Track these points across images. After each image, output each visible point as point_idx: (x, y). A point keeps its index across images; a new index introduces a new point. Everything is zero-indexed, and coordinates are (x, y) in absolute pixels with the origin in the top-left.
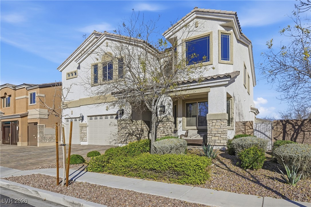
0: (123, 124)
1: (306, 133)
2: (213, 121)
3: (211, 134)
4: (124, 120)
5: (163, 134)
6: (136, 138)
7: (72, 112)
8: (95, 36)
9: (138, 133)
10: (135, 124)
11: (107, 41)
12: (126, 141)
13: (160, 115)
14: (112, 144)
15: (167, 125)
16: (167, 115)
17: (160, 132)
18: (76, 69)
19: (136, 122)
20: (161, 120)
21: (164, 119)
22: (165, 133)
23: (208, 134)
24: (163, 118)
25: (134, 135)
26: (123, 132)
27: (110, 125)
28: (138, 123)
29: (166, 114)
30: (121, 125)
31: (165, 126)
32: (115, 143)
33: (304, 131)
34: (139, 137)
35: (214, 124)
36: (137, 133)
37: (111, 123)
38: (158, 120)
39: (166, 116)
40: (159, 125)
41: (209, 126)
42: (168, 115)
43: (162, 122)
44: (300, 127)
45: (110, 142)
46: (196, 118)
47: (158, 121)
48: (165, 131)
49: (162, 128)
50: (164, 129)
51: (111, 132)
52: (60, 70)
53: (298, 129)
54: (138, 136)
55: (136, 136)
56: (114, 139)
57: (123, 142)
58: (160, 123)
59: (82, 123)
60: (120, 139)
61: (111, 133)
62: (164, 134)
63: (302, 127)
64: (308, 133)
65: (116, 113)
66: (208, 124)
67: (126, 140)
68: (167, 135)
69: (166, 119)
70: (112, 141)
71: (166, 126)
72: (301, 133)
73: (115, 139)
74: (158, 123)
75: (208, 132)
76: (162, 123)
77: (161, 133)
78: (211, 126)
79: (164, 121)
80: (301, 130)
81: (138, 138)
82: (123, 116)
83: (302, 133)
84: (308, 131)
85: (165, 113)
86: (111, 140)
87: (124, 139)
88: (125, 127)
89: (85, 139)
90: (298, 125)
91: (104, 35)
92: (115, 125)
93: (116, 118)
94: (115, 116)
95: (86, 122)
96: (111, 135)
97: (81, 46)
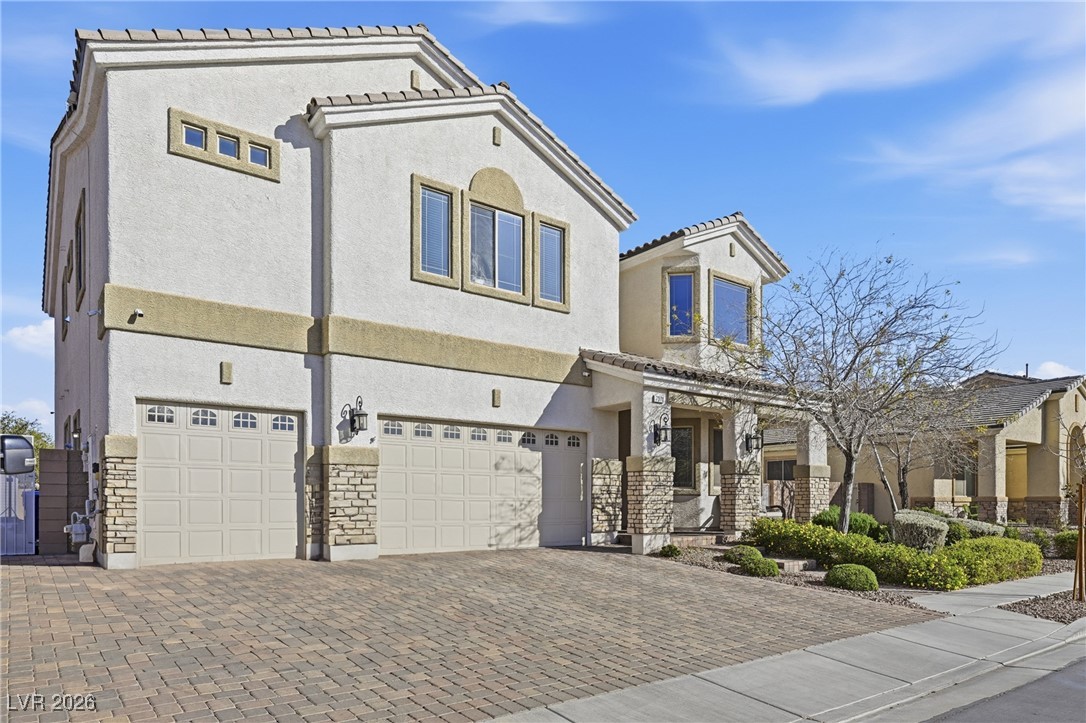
0: (658, 473)
2: (816, 480)
3: (814, 506)
4: (662, 460)
5: (748, 505)
6: (604, 518)
8: (417, 50)
9: (609, 501)
10: (604, 472)
11: (495, 122)
12: (666, 525)
13: (743, 456)
14: (508, 544)
15: (753, 482)
17: (743, 500)
19: (607, 464)
20: (745, 470)
21: (751, 467)
22: (751, 501)
23: (811, 506)
24: (749, 465)
25: (599, 506)
26: (660, 497)
27: (497, 467)
28: (612, 468)
30: (652, 476)
32: (521, 540)
34: (611, 513)
35: (817, 485)
36: (607, 503)
37: (503, 459)
38: (739, 469)
39: (753, 461)
40: (742, 481)
42: (755, 459)
43: (746, 475)
47: (741, 471)
48: (752, 497)
50: (749, 493)
51: (501, 495)
54: (610, 509)
55: (603, 510)
56: (515, 523)
58: (743, 477)
59: (348, 445)
61: (501, 498)
62: (751, 506)
66: (811, 486)
67: (668, 523)
68: (755, 506)
69: (754, 468)
70: (509, 531)
71: (753, 485)
73: (519, 525)
74: (740, 477)
75: (811, 501)
79: (752, 473)
81: (611, 515)
86: (502, 529)
88: (665, 483)
91: (502, 97)
92: (521, 470)
93: (524, 442)
94: (517, 436)
95: (372, 440)
96: (503, 509)
97: (337, 37)
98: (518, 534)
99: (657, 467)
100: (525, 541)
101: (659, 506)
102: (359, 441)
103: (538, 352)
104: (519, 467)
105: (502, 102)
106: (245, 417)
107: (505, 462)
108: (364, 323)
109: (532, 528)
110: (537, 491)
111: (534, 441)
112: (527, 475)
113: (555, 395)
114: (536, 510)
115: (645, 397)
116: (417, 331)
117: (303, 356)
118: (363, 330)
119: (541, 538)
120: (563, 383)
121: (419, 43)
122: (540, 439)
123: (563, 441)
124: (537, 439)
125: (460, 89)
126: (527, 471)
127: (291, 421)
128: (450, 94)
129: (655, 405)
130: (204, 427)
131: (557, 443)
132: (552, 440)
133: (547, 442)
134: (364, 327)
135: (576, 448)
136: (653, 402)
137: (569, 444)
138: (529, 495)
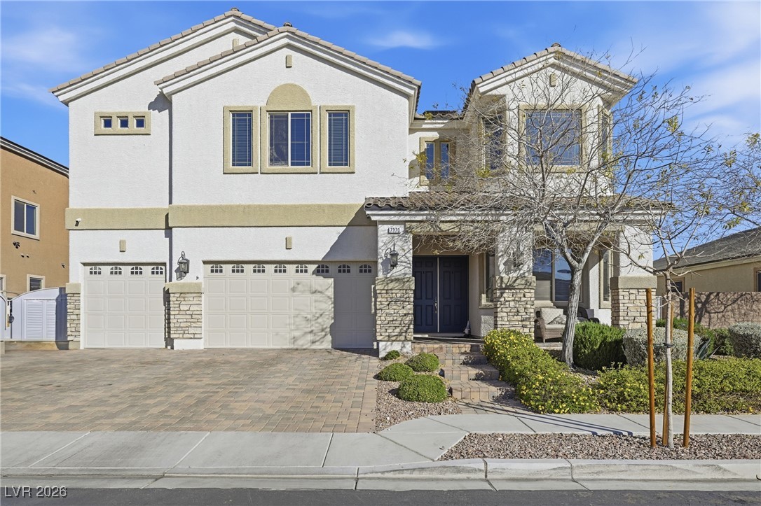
0: (393, 291)
1: (712, 315)
2: (631, 291)
3: (627, 318)
4: (397, 280)
5: (515, 317)
7: (122, 243)
8: (233, 25)
11: (287, 51)
12: (404, 334)
13: (508, 272)
14: (302, 345)
15: (524, 296)
16: (524, 273)
17: (507, 313)
18: (142, 108)
20: (510, 285)
21: (518, 282)
22: (520, 314)
23: (621, 318)
24: (516, 280)
26: (396, 311)
27: (293, 290)
29: (522, 272)
30: (387, 293)
31: (521, 298)
32: (313, 342)
33: (709, 313)
35: (633, 297)
37: (298, 284)
38: (501, 284)
39: (522, 276)
40: (505, 295)
41: (624, 301)
42: (526, 274)
43: (511, 289)
44: (704, 304)
45: (295, 339)
46: (549, 282)
47: (504, 286)
48: (522, 310)
49: (512, 304)
50: (517, 306)
51: (296, 310)
52: (62, 98)
53: (702, 308)
56: (310, 330)
57: (394, 338)
58: (507, 291)
59: (182, 281)
60: (384, 330)
61: (297, 312)
62: (519, 318)
63: (707, 306)
64: (716, 315)
65: (320, 259)
66: (621, 297)
67: (406, 332)
68: (526, 318)
69: (523, 282)
70: (303, 335)
71: (523, 299)
72: (705, 316)
73: (312, 331)
74: (502, 291)
75: (621, 314)
76: (513, 291)
77: (510, 314)
78: (627, 301)
79: (519, 287)
80: (706, 311)
82: (395, 270)
83: (707, 315)
84: (715, 313)
85: (520, 270)
86: (297, 334)
87: (398, 330)
88: (402, 299)
89: (198, 331)
90: (701, 302)
91: (286, 34)
92: (315, 292)
93: (318, 272)
94: (312, 268)
95: (198, 278)
96: (297, 319)
97: (176, 40)
98: (310, 337)
99: (391, 286)
100: (317, 343)
101: (395, 318)
102: (189, 278)
103: (324, 206)
104: (314, 290)
105: (287, 37)
106: (137, 268)
107: (300, 286)
108: (190, 206)
109: (323, 333)
110: (328, 307)
111: (327, 271)
112: (321, 295)
113: (341, 237)
114: (328, 321)
115: (379, 230)
116: (226, 206)
117: (164, 231)
118: (190, 210)
119: (333, 342)
120: (349, 225)
121: (233, 21)
122: (333, 269)
123: (355, 269)
124: (330, 269)
125: (260, 36)
126: (319, 292)
127: (161, 269)
128: (255, 41)
129: (389, 235)
130: (116, 276)
131: (349, 271)
132: (344, 268)
133: (340, 271)
134: (191, 209)
135: (367, 274)
136: (389, 233)
137: (361, 271)
138: (321, 310)
